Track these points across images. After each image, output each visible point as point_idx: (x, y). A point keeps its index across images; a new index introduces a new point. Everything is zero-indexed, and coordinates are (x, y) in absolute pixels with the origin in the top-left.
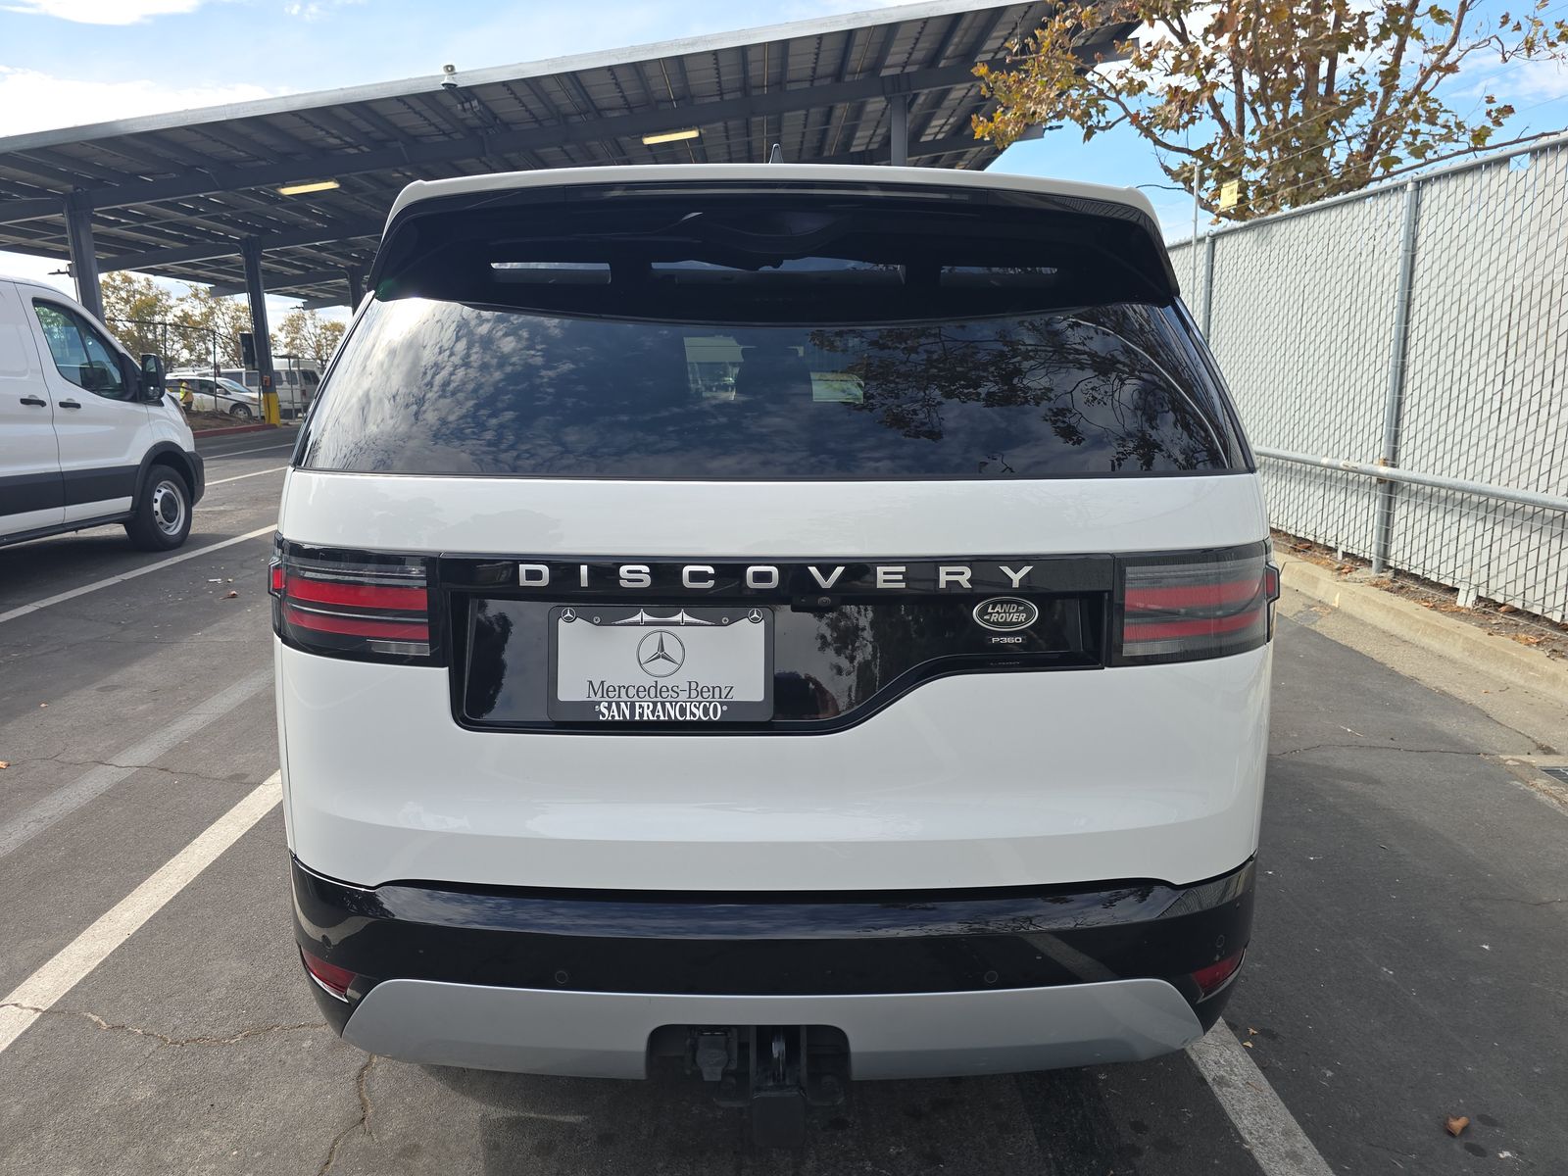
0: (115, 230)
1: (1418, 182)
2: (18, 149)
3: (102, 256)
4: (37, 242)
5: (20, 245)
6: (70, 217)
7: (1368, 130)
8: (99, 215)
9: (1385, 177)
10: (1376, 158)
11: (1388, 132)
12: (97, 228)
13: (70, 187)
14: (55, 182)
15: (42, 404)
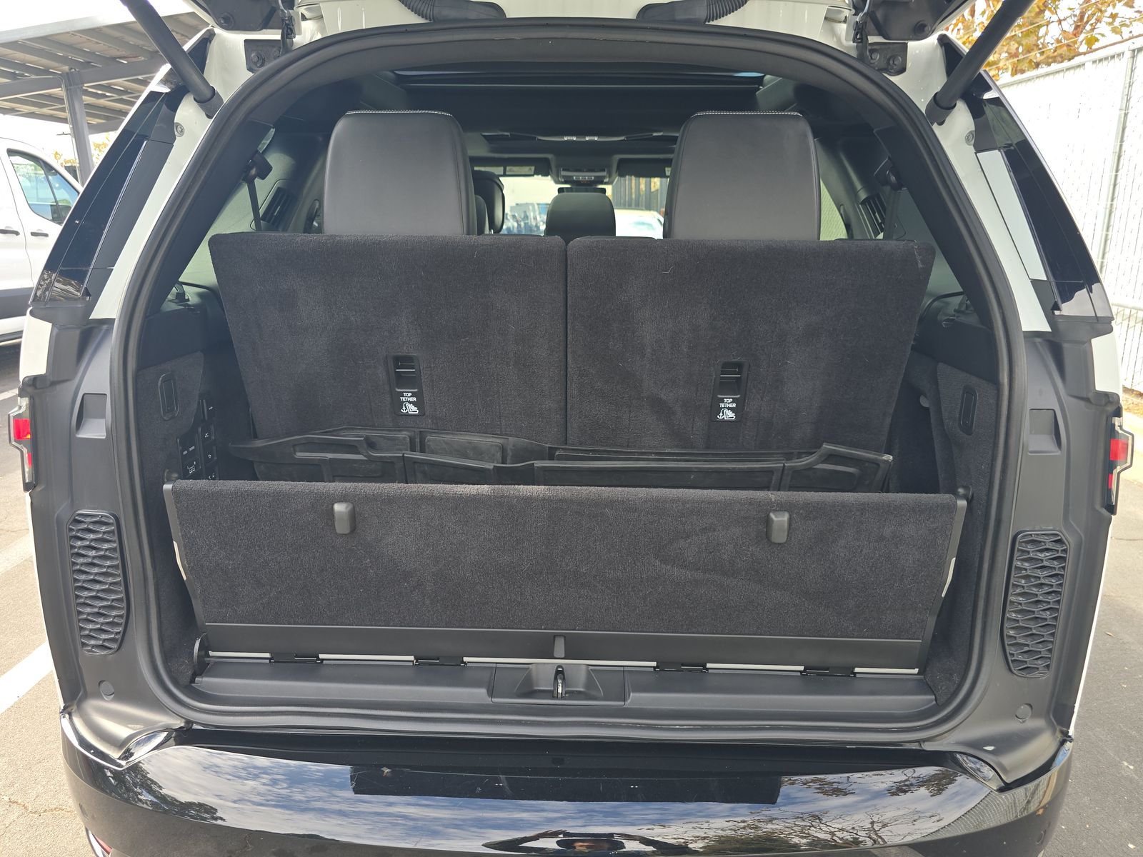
0: (102, 102)
1: (1134, 51)
2: (25, 38)
3: (95, 121)
4: (45, 111)
5: (33, 113)
6: (67, 90)
7: (1077, 12)
8: (90, 90)
9: (1088, 53)
10: (1082, 36)
11: (1093, 14)
12: (88, 100)
13: (66, 68)
14: (56, 64)
15: (17, 233)
